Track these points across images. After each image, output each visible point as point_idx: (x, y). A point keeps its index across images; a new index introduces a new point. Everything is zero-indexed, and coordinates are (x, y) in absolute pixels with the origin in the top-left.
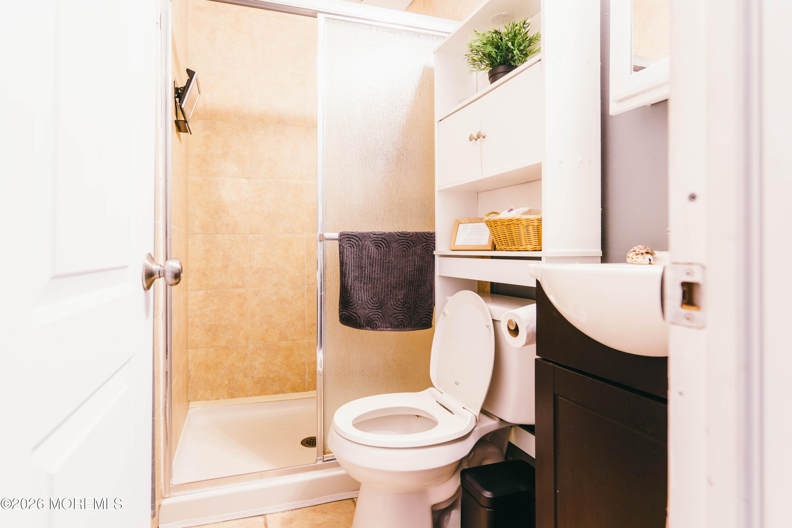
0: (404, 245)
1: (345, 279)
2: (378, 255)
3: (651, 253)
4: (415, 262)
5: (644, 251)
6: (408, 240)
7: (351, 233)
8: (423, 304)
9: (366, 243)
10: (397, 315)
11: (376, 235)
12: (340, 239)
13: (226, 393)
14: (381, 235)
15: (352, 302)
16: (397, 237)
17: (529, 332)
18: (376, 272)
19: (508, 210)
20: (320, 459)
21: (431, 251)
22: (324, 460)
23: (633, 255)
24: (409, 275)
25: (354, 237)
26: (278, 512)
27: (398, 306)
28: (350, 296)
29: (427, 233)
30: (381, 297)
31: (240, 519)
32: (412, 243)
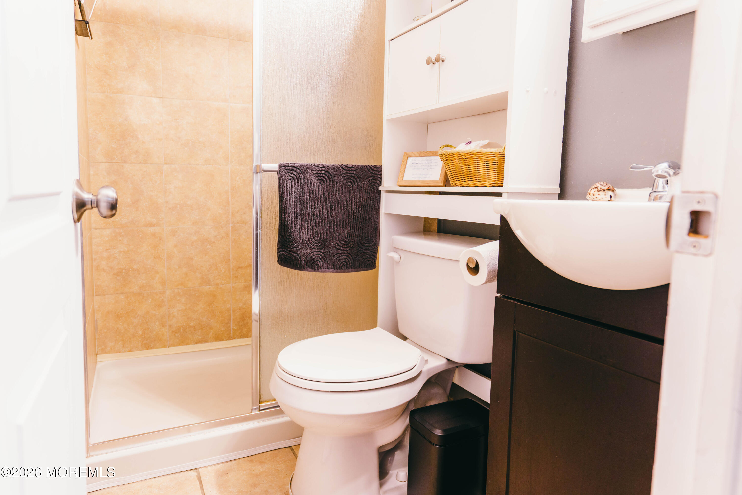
0: (349, 179)
1: (284, 216)
2: (321, 189)
3: (612, 190)
4: (360, 198)
5: (605, 188)
6: (353, 174)
7: (291, 164)
8: (367, 244)
9: (308, 176)
10: (340, 255)
11: (319, 167)
12: (280, 171)
13: (140, 344)
14: (324, 168)
15: (293, 241)
16: (342, 171)
17: (490, 270)
18: (319, 208)
19: (466, 143)
20: (256, 409)
21: (377, 187)
22: (260, 409)
23: (595, 191)
24: (354, 212)
25: (295, 169)
26: (212, 465)
27: (341, 245)
28: (290, 234)
29: (374, 167)
30: (323, 236)
31: (170, 474)
32: (358, 177)
